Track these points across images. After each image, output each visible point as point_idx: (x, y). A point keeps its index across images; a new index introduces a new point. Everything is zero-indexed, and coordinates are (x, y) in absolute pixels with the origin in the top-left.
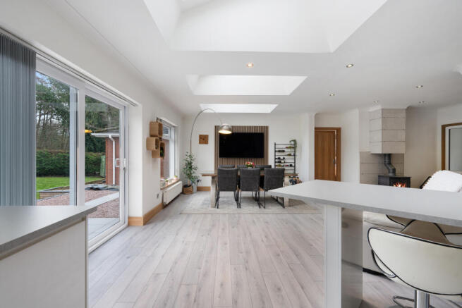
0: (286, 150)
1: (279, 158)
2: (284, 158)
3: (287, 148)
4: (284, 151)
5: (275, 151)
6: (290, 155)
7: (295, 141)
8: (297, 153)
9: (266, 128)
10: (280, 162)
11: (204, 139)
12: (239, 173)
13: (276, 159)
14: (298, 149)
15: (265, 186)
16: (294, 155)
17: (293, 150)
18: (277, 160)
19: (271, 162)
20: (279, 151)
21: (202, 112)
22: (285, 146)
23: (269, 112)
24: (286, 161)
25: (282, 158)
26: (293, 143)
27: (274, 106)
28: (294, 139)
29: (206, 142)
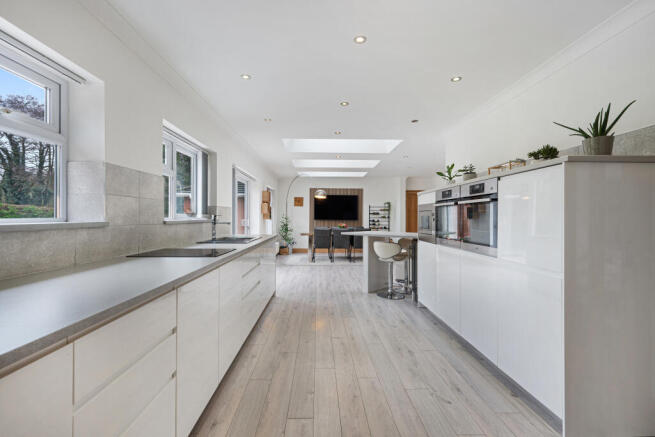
0: (380, 212)
1: (373, 221)
2: (378, 221)
3: (381, 210)
4: (378, 214)
5: (370, 214)
6: (384, 217)
7: (389, 203)
8: (391, 216)
9: (361, 191)
10: (375, 224)
11: (299, 202)
12: (332, 233)
13: (370, 221)
14: (391, 212)
16: (389, 218)
17: (387, 213)
18: (371, 223)
19: (366, 223)
20: (374, 214)
21: (298, 176)
22: (379, 209)
23: (363, 176)
25: (376, 220)
26: (387, 205)
28: (388, 201)
29: (302, 205)
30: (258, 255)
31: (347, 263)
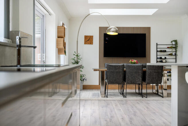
0: (167, 50)
1: (161, 58)
2: (165, 58)
3: (168, 48)
4: (165, 51)
5: (157, 51)
6: (171, 55)
7: (176, 41)
8: (178, 53)
9: (149, 29)
10: (162, 62)
11: (89, 40)
12: (125, 69)
13: (157, 58)
14: (178, 49)
15: (147, 80)
16: (176, 55)
17: (174, 50)
18: (158, 60)
19: (153, 61)
20: (161, 51)
21: (89, 14)
22: (166, 46)
23: (151, 14)
24: (168, 60)
25: (163, 57)
26: (174, 43)
27: (155, 10)
28: (175, 39)
29: (91, 43)
30: (51, 90)
31: (139, 98)
